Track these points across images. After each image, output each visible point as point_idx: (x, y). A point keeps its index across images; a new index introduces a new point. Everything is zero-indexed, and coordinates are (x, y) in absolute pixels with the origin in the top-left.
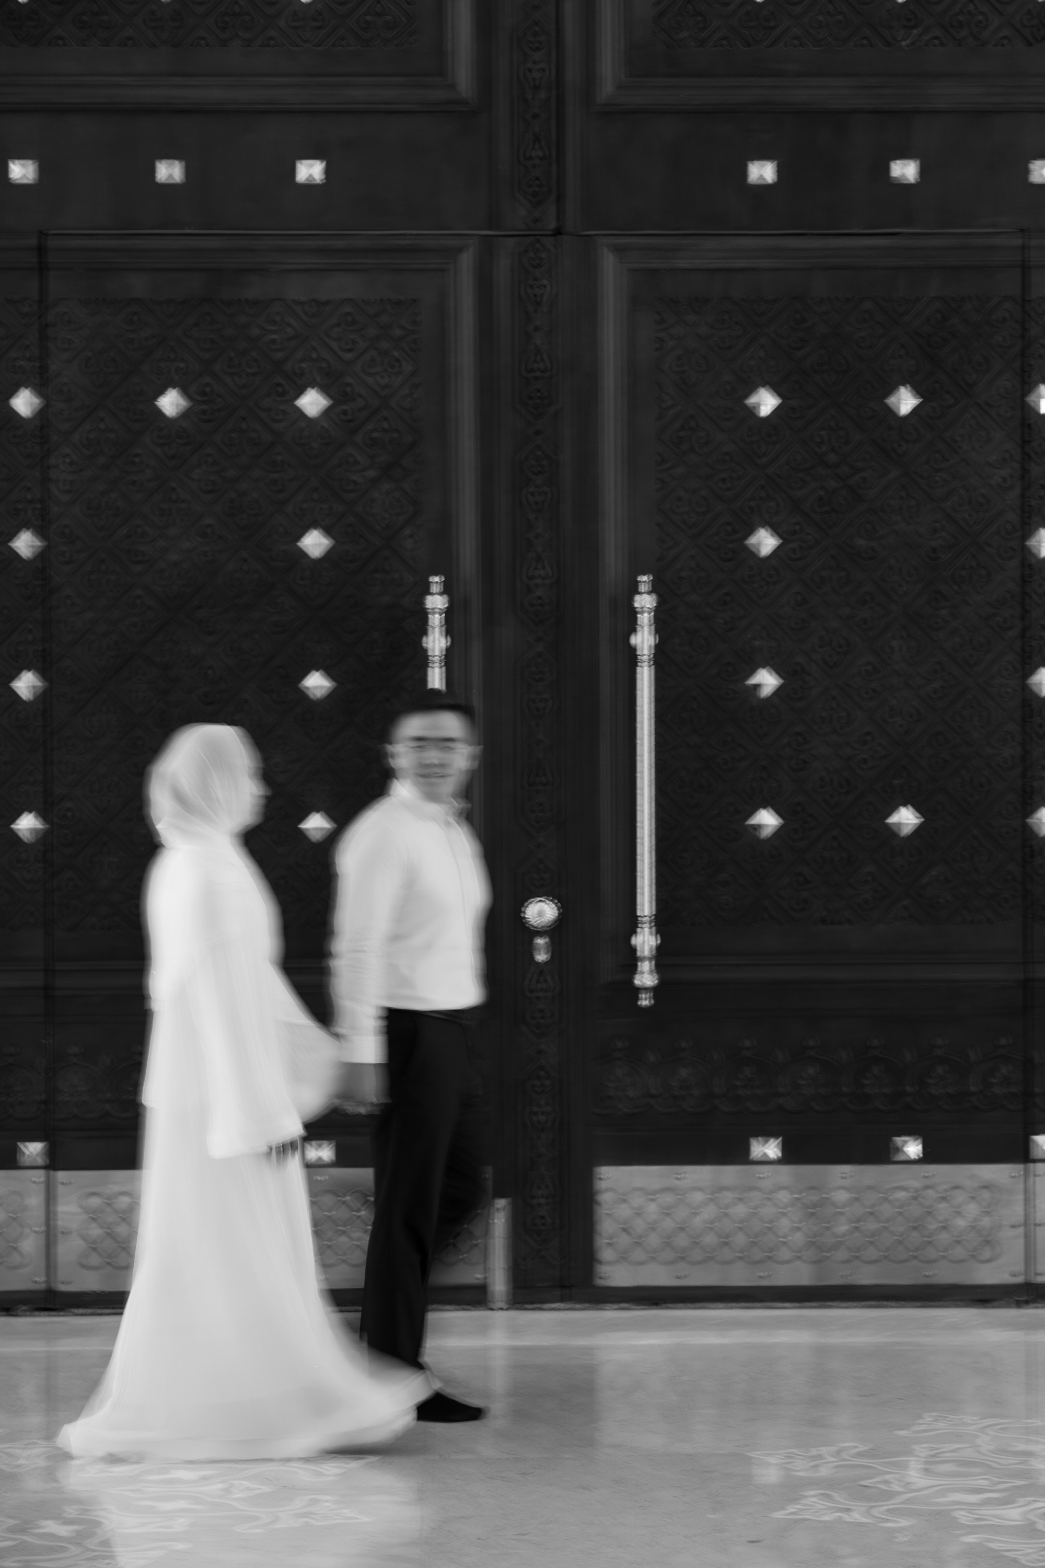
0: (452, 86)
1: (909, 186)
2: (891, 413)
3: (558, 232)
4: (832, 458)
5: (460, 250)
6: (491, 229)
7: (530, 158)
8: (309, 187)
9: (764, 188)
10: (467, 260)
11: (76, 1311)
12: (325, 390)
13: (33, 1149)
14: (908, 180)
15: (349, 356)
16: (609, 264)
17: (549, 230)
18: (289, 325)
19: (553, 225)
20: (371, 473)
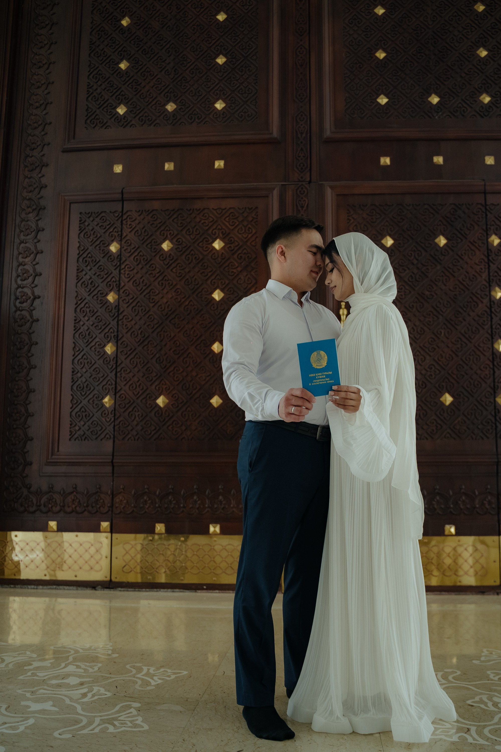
0: (272, 134)
1: (440, 166)
2: (437, 245)
3: (310, 182)
4: (415, 262)
5: (274, 189)
6: (285, 182)
7: (300, 157)
8: (219, 170)
9: (386, 167)
10: (276, 193)
11: (120, 589)
12: (222, 240)
13: (105, 525)
14: (440, 162)
15: (232, 227)
16: (329, 193)
17: (307, 182)
18: (211, 217)
19: (308, 179)
20: (239, 269)
